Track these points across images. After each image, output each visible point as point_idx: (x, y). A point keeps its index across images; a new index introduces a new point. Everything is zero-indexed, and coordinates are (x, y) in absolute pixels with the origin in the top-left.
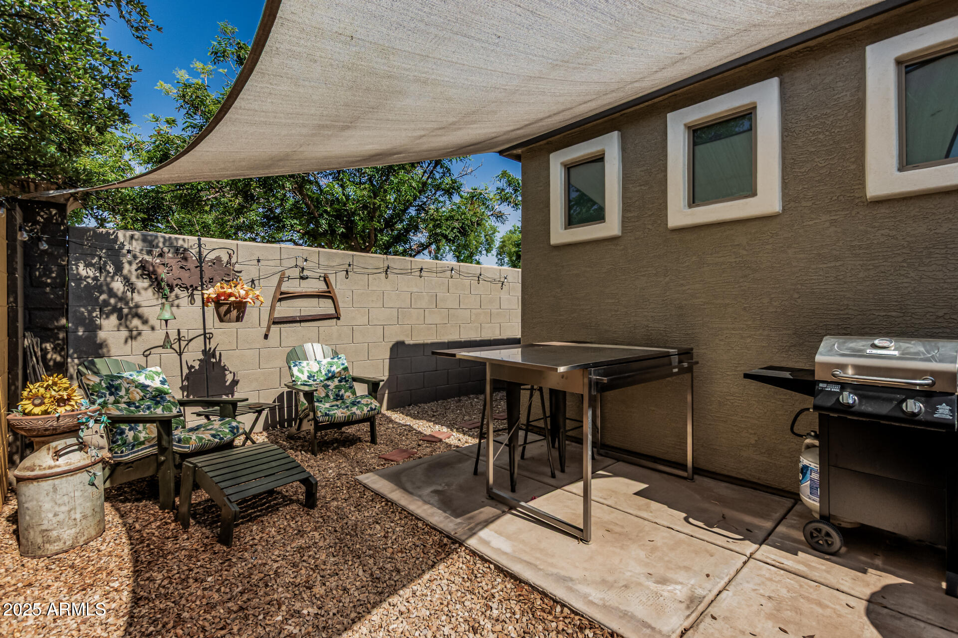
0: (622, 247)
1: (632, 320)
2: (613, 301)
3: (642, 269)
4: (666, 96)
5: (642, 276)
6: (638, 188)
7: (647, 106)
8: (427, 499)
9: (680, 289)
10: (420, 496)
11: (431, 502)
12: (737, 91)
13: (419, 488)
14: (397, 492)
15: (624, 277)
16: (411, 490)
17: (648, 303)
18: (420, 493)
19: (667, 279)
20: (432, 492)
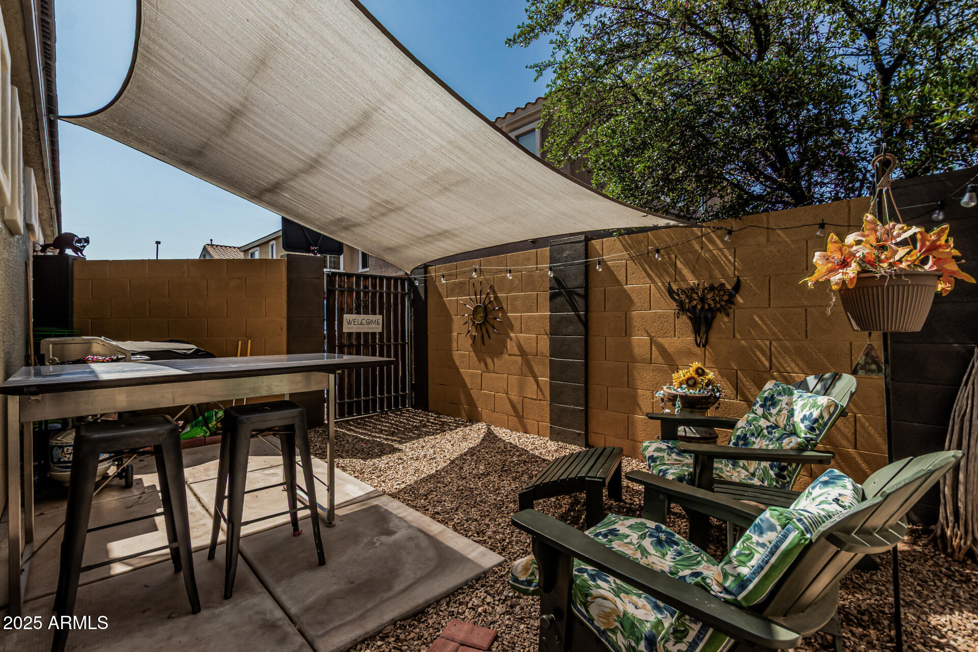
8: (403, 524)
10: (410, 527)
11: (398, 520)
13: (411, 539)
14: (436, 532)
16: (420, 534)
18: (410, 531)
20: (394, 533)
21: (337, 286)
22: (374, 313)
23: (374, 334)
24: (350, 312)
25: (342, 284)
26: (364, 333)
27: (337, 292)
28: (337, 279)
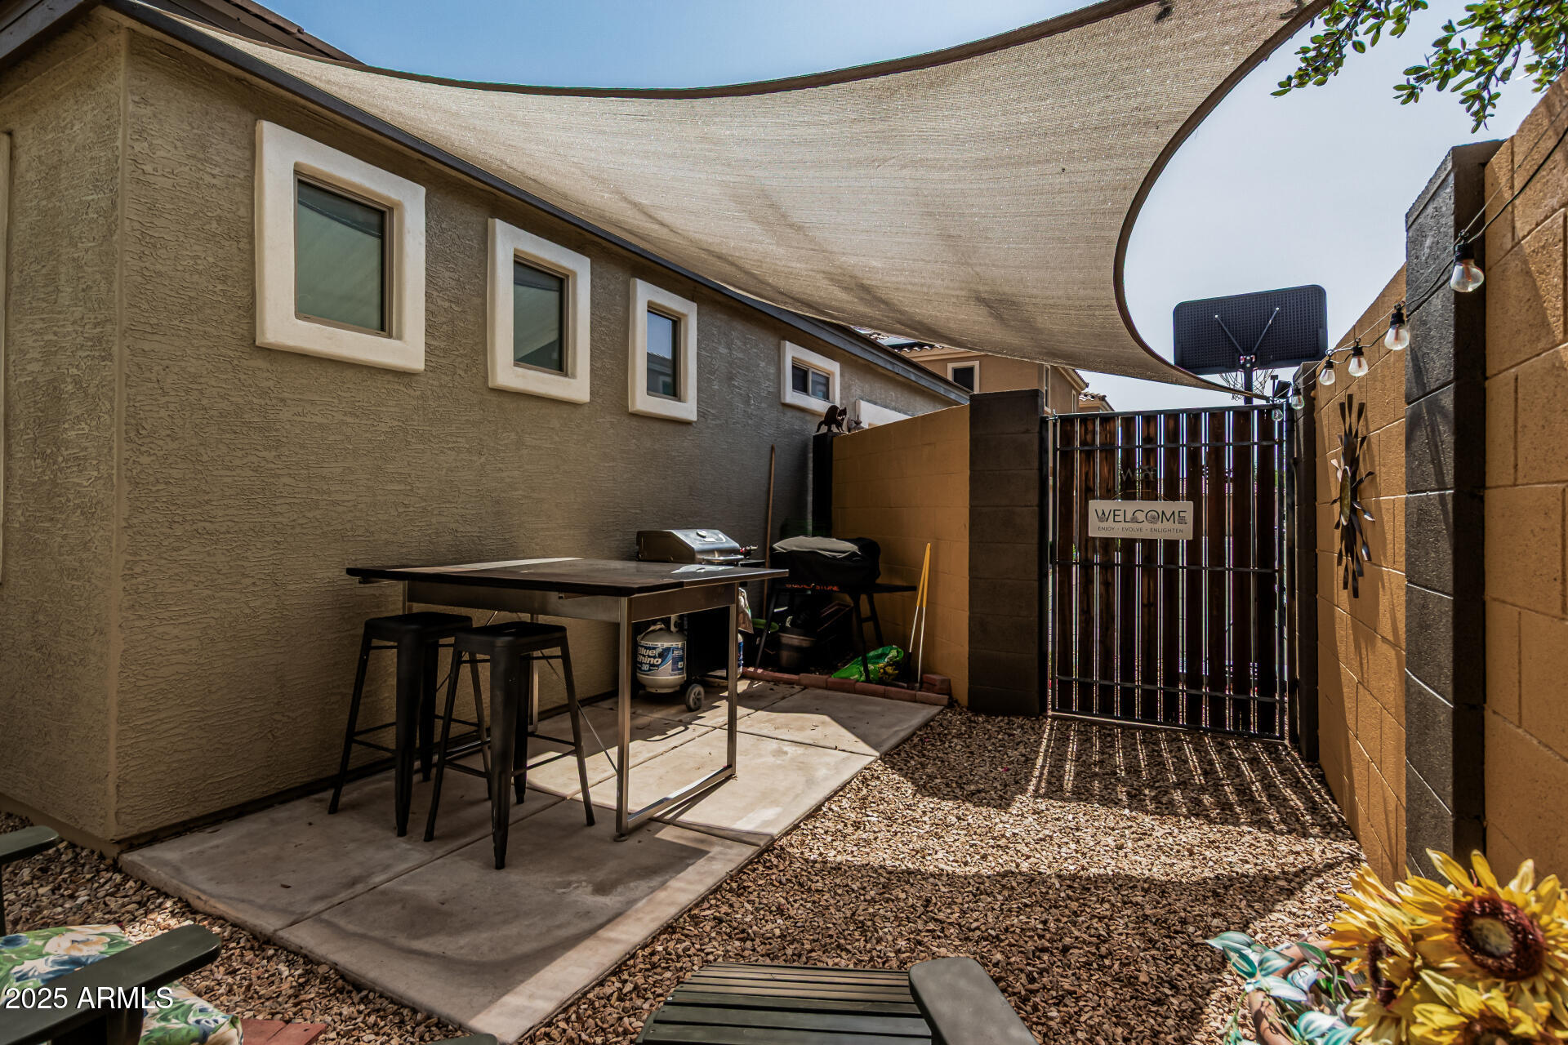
0: (418, 393)
1: (434, 521)
2: (402, 487)
3: (449, 438)
4: (487, 187)
5: (449, 449)
6: (447, 304)
7: (460, 180)
9: (498, 475)
12: (559, 247)
15: (422, 447)
17: (457, 494)
19: (483, 459)
21: (1077, 444)
22: (1172, 495)
23: (1171, 546)
24: (1108, 494)
25: (1089, 437)
26: (1143, 541)
27: (1077, 456)
28: (1077, 428)
